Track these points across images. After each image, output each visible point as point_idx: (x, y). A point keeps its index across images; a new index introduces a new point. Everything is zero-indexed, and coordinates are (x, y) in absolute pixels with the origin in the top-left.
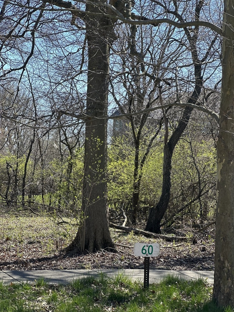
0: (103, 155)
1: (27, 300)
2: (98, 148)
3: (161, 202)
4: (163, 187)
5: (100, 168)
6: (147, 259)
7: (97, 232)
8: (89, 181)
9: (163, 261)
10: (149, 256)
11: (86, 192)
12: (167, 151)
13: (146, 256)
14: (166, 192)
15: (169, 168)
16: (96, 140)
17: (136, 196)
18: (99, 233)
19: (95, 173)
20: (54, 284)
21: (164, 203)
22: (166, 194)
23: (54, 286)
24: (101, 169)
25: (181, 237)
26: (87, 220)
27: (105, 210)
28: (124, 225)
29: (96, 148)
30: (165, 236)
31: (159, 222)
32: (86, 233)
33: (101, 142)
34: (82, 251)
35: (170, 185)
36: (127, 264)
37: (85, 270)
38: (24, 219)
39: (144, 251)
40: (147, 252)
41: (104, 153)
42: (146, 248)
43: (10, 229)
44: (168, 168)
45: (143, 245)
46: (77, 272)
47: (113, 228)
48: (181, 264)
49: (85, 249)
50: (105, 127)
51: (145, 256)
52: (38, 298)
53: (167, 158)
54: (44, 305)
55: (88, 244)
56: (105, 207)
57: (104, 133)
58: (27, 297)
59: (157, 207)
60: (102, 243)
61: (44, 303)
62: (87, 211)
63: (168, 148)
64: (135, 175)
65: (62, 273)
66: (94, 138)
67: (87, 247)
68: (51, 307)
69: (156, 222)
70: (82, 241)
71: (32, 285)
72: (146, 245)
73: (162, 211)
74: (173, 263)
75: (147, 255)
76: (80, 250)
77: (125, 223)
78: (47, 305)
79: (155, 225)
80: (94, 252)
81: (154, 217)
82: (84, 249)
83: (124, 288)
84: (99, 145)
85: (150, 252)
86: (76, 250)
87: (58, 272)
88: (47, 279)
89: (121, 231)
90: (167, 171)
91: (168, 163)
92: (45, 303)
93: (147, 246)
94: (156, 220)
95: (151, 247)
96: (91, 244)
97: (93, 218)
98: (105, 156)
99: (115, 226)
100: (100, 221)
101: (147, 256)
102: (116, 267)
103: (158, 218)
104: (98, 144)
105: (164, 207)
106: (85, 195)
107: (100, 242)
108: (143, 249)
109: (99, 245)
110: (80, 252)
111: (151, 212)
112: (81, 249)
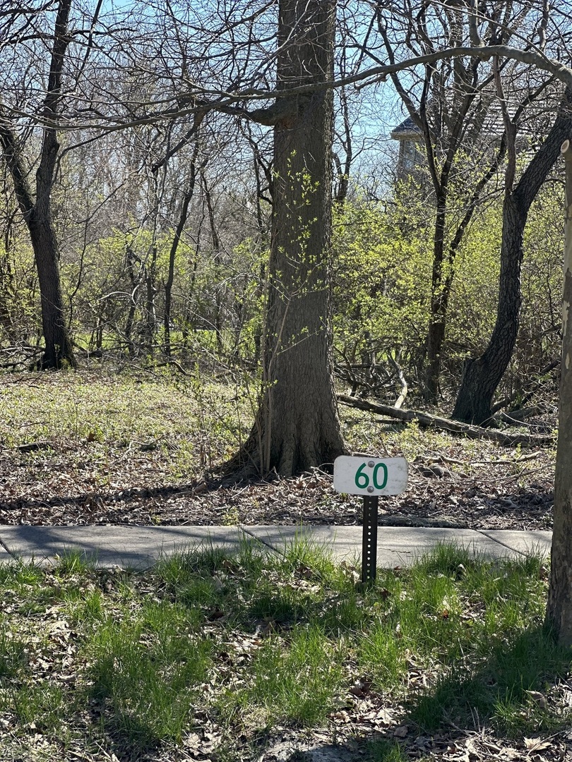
0: (320, 218)
1: (16, 615)
2: (307, 201)
3: (494, 346)
4: (500, 308)
5: (308, 251)
6: (370, 503)
7: (305, 422)
8: (281, 288)
9: (455, 501)
10: (377, 492)
11: (276, 317)
12: (511, 213)
13: (367, 493)
14: (508, 320)
15: (517, 257)
16: (301, 177)
17: (437, 331)
18: (310, 426)
19: (296, 265)
20: (111, 566)
21: (502, 348)
22: (509, 325)
23: (110, 573)
24: (311, 256)
25: (540, 436)
26: (277, 391)
27: (326, 365)
28: (397, 406)
29: (300, 200)
30: (502, 433)
31: (489, 395)
32: (275, 426)
33: (313, 183)
34: (265, 472)
35: (518, 302)
36: (354, 510)
37: (222, 526)
38: (153, 388)
39: (362, 480)
40: (371, 483)
41: (323, 213)
42: (369, 471)
43: (111, 412)
44: (514, 258)
45: (361, 461)
46: (199, 532)
47: (370, 411)
48: (504, 511)
49: (271, 467)
50: (327, 144)
51: (365, 492)
52: (49, 608)
53: (512, 231)
54: (58, 628)
55: (281, 453)
56: (326, 355)
57: (321, 161)
58: (21, 605)
59: (483, 357)
60: (317, 452)
61: (61, 624)
62: (278, 366)
63: (515, 205)
64: (436, 276)
65: (151, 536)
66: (293, 173)
67: (276, 461)
68: (76, 635)
69: (481, 397)
70: (263, 448)
71: (45, 570)
72: (367, 464)
73: (496, 369)
74: (483, 507)
75: (370, 491)
76: (260, 469)
77: (401, 399)
78: (68, 630)
79: (478, 405)
80: (296, 474)
81: (475, 385)
82: (268, 467)
83: (307, 579)
84: (309, 191)
85: (380, 483)
86: (246, 470)
87: (143, 533)
88: (102, 551)
89: (387, 418)
90: (510, 264)
91: (513, 242)
92: (64, 622)
93: (371, 466)
94: (480, 391)
95: (381, 469)
96: (288, 453)
97: (292, 386)
98: (326, 222)
99: (372, 406)
100: (311, 392)
101: (370, 494)
102: (319, 519)
103: (486, 386)
104: (305, 189)
105: (502, 358)
106: (272, 324)
107: (313, 449)
108: (359, 474)
109: (308, 456)
110: (257, 473)
111: (468, 370)
112: (262, 466)
